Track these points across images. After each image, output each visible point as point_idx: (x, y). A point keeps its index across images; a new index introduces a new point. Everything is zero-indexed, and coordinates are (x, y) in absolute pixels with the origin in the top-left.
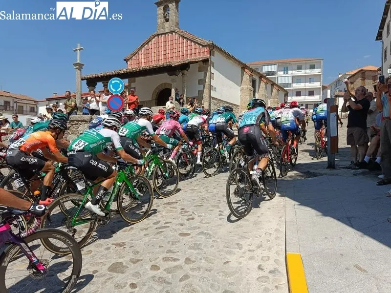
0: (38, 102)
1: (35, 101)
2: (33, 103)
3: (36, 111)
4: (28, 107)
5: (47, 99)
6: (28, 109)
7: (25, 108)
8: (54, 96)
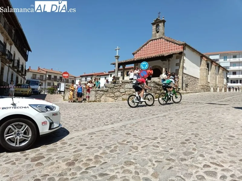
1: (75, 77)
3: (75, 82)
4: (71, 80)
5: (80, 76)
6: (71, 81)
7: (69, 81)
8: (84, 75)
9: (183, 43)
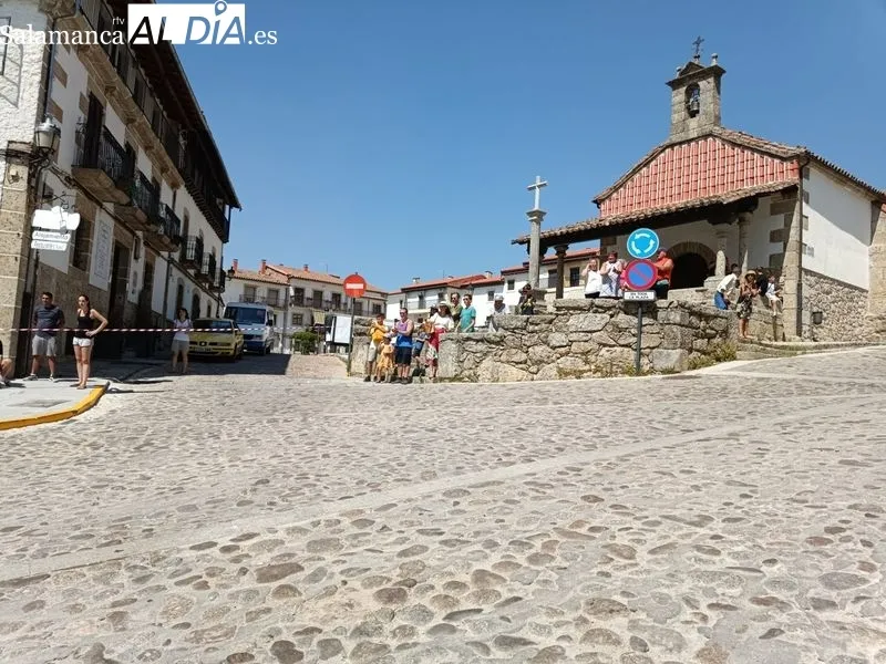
0: (387, 294)
1: (383, 294)
2: (379, 296)
3: (383, 311)
4: (371, 305)
5: (403, 289)
7: (365, 308)
8: (414, 284)
9: (798, 151)
